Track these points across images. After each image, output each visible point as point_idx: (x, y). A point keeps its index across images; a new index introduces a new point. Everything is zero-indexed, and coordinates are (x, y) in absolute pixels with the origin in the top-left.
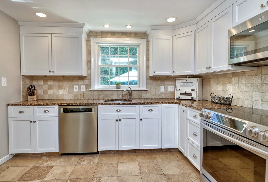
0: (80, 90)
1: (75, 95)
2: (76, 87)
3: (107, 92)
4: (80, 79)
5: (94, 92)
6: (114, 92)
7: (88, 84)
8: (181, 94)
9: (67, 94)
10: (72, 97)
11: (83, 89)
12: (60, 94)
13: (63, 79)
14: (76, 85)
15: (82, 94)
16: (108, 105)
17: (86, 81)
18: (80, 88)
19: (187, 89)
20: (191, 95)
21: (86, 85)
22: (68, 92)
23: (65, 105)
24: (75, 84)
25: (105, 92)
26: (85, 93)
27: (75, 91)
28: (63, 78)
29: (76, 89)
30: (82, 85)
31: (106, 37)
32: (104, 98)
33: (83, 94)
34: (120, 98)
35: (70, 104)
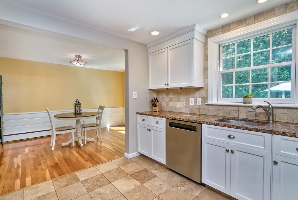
0: (196, 103)
1: (191, 109)
2: (192, 100)
3: (229, 108)
4: (196, 91)
5: (211, 107)
6: (240, 108)
7: (204, 96)
9: (183, 107)
10: (188, 110)
11: (199, 103)
12: (178, 106)
13: (180, 91)
14: (192, 98)
15: (198, 108)
16: (215, 125)
17: (202, 93)
18: (196, 102)
21: (202, 98)
22: (185, 105)
23: (171, 118)
24: (191, 96)
25: (226, 108)
26: (201, 107)
27: (191, 104)
28: (180, 90)
29: (192, 101)
30: (198, 97)
31: (229, 30)
32: (225, 116)
33: (199, 108)
35: (174, 118)
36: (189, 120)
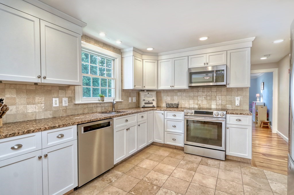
0: (61, 104)
1: (55, 112)
2: (56, 101)
3: (91, 106)
4: (60, 90)
5: (78, 106)
6: (98, 104)
7: (71, 96)
8: (145, 103)
9: (41, 110)
10: (50, 114)
11: (65, 102)
12: (29, 111)
13: (34, 89)
14: (55, 97)
15: (64, 109)
17: (69, 92)
18: (61, 102)
19: (150, 99)
20: (152, 103)
21: (69, 98)
22: (43, 108)
23: (86, 122)
24: (54, 96)
25: (89, 106)
26: (68, 108)
27: (54, 105)
28: (34, 86)
29: (55, 102)
30: (64, 97)
31: (89, 42)
32: (89, 112)
33: (66, 109)
34: (103, 111)
36: (105, 118)
